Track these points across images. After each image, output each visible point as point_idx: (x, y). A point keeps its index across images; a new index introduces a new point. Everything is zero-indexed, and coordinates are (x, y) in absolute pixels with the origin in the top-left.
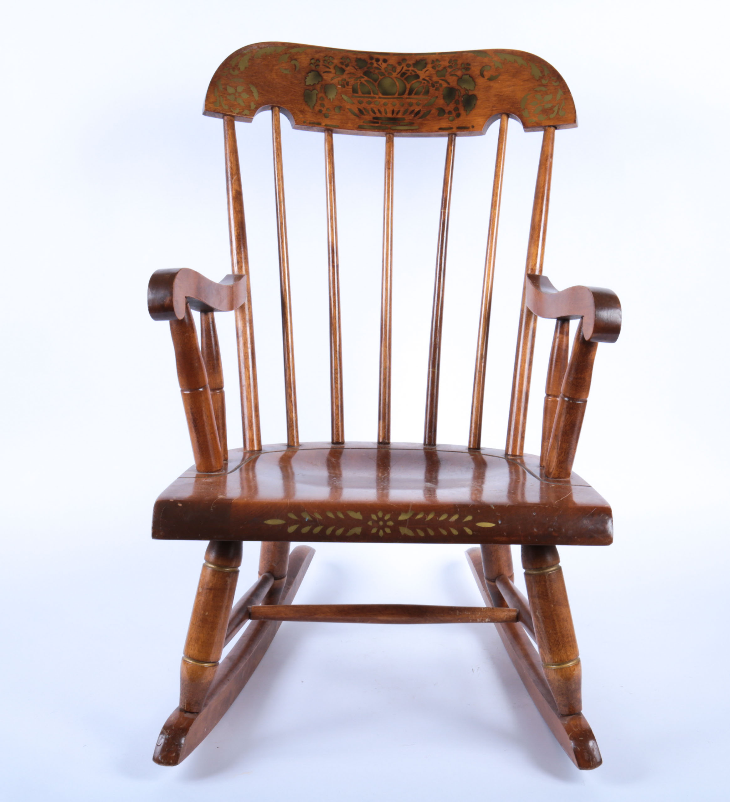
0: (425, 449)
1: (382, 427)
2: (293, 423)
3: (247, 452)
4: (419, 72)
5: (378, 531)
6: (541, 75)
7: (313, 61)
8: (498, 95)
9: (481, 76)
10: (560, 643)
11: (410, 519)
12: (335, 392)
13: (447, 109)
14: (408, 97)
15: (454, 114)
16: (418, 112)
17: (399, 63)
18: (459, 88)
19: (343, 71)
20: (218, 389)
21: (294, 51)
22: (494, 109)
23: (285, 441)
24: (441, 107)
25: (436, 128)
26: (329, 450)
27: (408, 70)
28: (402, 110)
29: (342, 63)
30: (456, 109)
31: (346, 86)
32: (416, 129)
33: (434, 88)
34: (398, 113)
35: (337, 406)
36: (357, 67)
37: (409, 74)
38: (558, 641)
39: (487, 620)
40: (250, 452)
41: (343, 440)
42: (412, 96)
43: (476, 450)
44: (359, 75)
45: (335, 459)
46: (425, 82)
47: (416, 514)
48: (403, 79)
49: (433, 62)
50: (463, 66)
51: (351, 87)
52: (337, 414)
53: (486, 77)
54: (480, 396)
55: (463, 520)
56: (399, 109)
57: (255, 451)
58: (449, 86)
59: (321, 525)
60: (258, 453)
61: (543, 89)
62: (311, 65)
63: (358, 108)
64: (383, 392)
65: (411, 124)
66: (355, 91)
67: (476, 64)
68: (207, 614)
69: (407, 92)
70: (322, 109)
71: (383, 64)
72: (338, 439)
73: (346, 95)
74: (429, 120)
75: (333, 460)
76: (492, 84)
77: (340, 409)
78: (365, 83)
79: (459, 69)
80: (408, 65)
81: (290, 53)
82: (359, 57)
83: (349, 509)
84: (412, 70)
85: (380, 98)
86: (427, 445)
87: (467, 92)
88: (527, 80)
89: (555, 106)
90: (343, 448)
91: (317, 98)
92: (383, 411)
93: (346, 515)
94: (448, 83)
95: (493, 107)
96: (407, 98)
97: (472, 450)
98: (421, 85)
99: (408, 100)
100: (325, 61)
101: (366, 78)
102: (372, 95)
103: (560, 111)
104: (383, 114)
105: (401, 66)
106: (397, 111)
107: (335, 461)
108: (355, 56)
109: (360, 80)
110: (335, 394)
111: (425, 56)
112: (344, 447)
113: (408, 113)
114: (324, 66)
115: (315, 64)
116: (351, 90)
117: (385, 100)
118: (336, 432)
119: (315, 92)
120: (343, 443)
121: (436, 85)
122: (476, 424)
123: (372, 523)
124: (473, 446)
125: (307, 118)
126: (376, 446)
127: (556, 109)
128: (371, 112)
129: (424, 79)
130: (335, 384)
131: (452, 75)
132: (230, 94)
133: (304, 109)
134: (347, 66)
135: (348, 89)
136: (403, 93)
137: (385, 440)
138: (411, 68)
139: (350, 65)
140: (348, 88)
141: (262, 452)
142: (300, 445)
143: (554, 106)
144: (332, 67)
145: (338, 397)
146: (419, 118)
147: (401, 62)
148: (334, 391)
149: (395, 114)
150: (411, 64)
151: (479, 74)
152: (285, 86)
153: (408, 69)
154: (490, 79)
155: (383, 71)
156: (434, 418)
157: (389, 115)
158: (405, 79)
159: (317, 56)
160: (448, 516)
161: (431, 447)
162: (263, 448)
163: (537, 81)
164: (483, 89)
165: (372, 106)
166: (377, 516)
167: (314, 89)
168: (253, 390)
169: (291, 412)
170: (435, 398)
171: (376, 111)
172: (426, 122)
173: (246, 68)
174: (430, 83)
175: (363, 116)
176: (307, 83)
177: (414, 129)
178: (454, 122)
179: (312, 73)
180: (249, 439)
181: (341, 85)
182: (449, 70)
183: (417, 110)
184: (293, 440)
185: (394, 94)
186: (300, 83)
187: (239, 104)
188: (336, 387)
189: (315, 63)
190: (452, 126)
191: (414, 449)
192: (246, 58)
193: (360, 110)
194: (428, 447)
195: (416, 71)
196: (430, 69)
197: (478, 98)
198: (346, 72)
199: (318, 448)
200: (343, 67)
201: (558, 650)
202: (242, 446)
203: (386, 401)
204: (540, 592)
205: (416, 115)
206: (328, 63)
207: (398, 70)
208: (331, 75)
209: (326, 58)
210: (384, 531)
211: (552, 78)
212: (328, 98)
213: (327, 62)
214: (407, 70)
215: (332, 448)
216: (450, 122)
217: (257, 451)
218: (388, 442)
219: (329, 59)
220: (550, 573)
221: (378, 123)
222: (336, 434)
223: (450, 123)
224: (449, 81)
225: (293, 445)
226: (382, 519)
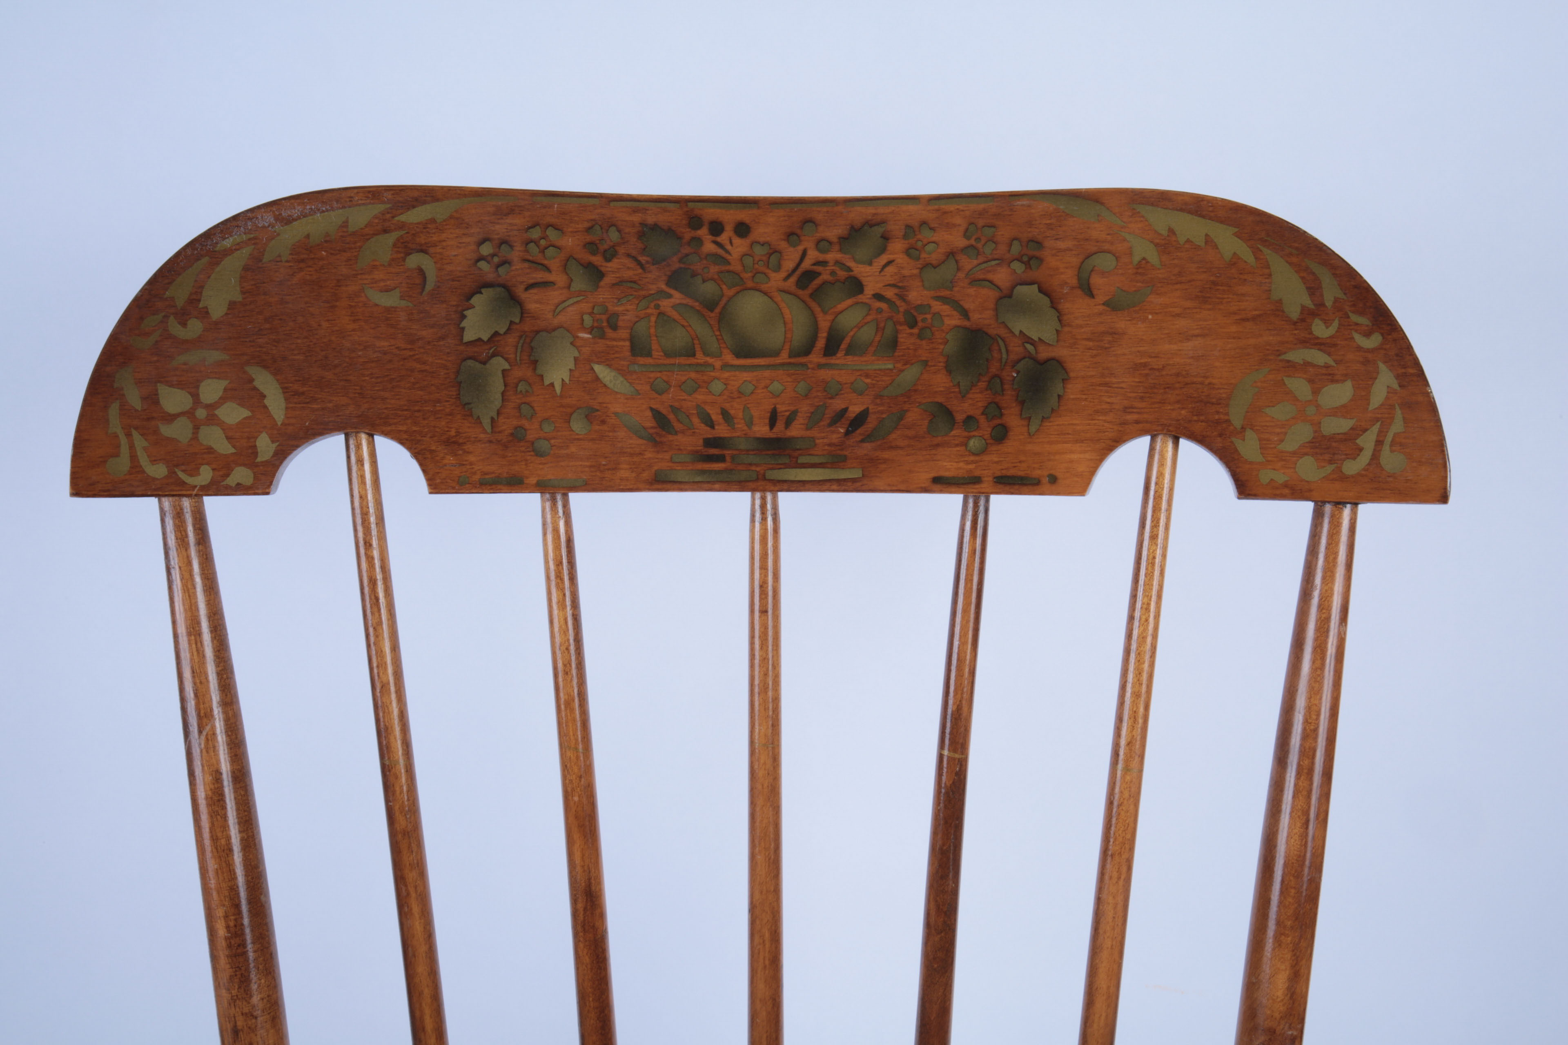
4: (860, 270)
6: (1308, 302)
7: (486, 249)
8: (1145, 365)
9: (1079, 292)
13: (962, 409)
14: (823, 360)
15: (986, 428)
16: (860, 420)
17: (791, 236)
18: (1002, 332)
19: (596, 274)
21: (415, 216)
22: (1130, 417)
24: (940, 399)
25: (925, 476)
27: (823, 263)
28: (805, 408)
29: (591, 247)
30: (994, 410)
31: (610, 333)
32: (854, 480)
33: (915, 331)
34: (788, 423)
36: (643, 259)
37: (825, 276)
42: (839, 359)
44: (653, 289)
46: (883, 305)
48: (805, 294)
49: (910, 230)
50: (1016, 248)
51: (624, 333)
53: (1101, 298)
56: (792, 408)
58: (966, 323)
61: (1319, 358)
62: (483, 265)
63: (652, 409)
65: (837, 460)
66: (638, 348)
67: (1061, 245)
69: (821, 343)
70: (525, 423)
71: (737, 241)
73: (608, 363)
74: (897, 447)
76: (1121, 323)
78: (674, 314)
79: (1002, 261)
80: (822, 244)
81: (402, 226)
82: (651, 220)
84: (837, 262)
85: (726, 366)
87: (1029, 347)
88: (1254, 319)
89: (1365, 430)
91: (506, 385)
94: (965, 314)
95: (1126, 410)
96: (820, 366)
98: (869, 318)
99: (824, 374)
100: (532, 245)
101: (677, 297)
102: (700, 358)
103: (1386, 448)
104: (740, 425)
105: (801, 248)
106: (787, 414)
108: (636, 218)
109: (657, 307)
111: (882, 210)
113: (826, 422)
114: (526, 265)
115: (496, 260)
116: (627, 343)
117: (746, 376)
119: (499, 363)
121: (920, 318)
125: (471, 464)
127: (1367, 441)
128: (696, 420)
129: (878, 297)
131: (975, 282)
132: (170, 418)
133: (458, 433)
134: (610, 255)
135: (615, 343)
136: (807, 351)
138: (831, 256)
139: (621, 250)
140: (614, 340)
143: (1359, 430)
144: (554, 260)
146: (862, 441)
147: (798, 231)
149: (780, 426)
150: (835, 240)
151: (1074, 282)
152: (385, 354)
153: (821, 257)
154: (1112, 306)
155: (736, 267)
157: (761, 429)
158: (811, 295)
159: (500, 229)
163: (1295, 323)
164: (1088, 339)
165: (700, 397)
167: (494, 355)
171: (716, 417)
172: (886, 455)
173: (232, 305)
174: (901, 309)
175: (671, 437)
176: (469, 336)
177: (845, 480)
178: (986, 458)
179: (487, 293)
181: (591, 330)
182: (968, 263)
183: (855, 410)
185: (777, 354)
186: (442, 338)
187: (210, 450)
189: (493, 255)
190: (977, 473)
192: (232, 265)
193: (657, 415)
195: (851, 264)
196: (901, 259)
197: (1072, 375)
198: (608, 280)
200: (597, 260)
205: (853, 431)
206: (543, 251)
207: (789, 265)
208: (555, 296)
209: (535, 234)
211: (1354, 318)
212: (547, 382)
213: (538, 246)
214: (818, 263)
216: (972, 458)
219: (544, 237)
221: (721, 459)
223: (973, 462)
224: (968, 305)
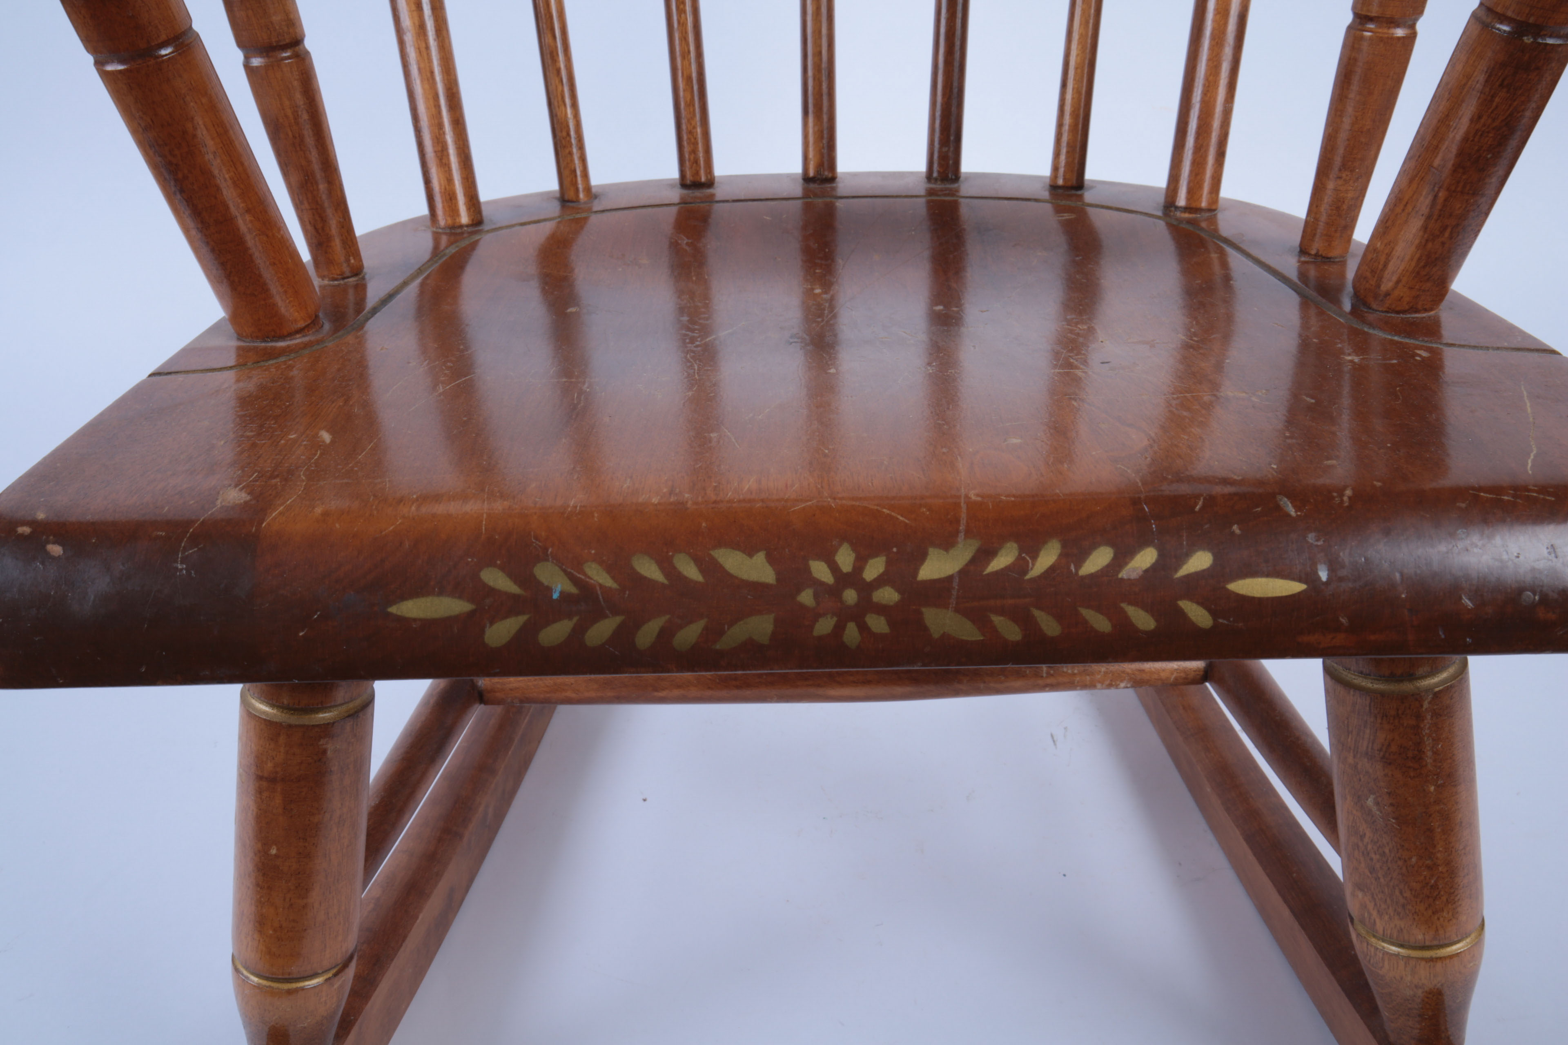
0: (930, 192)
1: (814, 133)
2: (568, 134)
3: (440, 231)
5: (839, 628)
10: (1442, 893)
11: (963, 572)
12: (680, 40)
20: (284, 48)
23: (552, 184)
26: (674, 210)
35: (689, 79)
38: (1434, 887)
39: (1122, 685)
40: (448, 231)
41: (709, 177)
43: (1073, 192)
45: (688, 238)
47: (986, 553)
52: (690, 104)
54: (1090, 34)
55: (1176, 570)
57: (461, 226)
59: (616, 612)
60: (472, 233)
64: (814, 32)
68: (274, 851)
72: (697, 173)
75: (684, 241)
77: (696, 87)
83: (720, 543)
86: (936, 179)
90: (711, 199)
92: (814, 88)
93: (710, 567)
97: (1060, 191)
107: (687, 244)
110: (681, 45)
112: (713, 195)
118: (690, 153)
120: (710, 183)
122: (1075, 114)
123: (816, 596)
124: (1064, 179)
126: (797, 190)
130: (677, 14)
137: (824, 170)
141: (486, 227)
142: (596, 197)
145: (689, 52)
148: (677, 36)
156: (954, 102)
160: (1115, 558)
161: (948, 186)
162: (486, 211)
166: (834, 568)
168: (436, 44)
169: (561, 103)
170: (958, 43)
180: (441, 192)
184: (574, 184)
188: (682, 24)
191: (904, 194)
194: (938, 186)
199: (642, 204)
201: (1430, 912)
202: (423, 210)
203: (821, 60)
204: (1394, 748)
210: (863, 628)
215: (683, 202)
217: (467, 226)
218: (830, 175)
220: (1437, 689)
222: (689, 160)
225: (574, 199)
226: (853, 579)
